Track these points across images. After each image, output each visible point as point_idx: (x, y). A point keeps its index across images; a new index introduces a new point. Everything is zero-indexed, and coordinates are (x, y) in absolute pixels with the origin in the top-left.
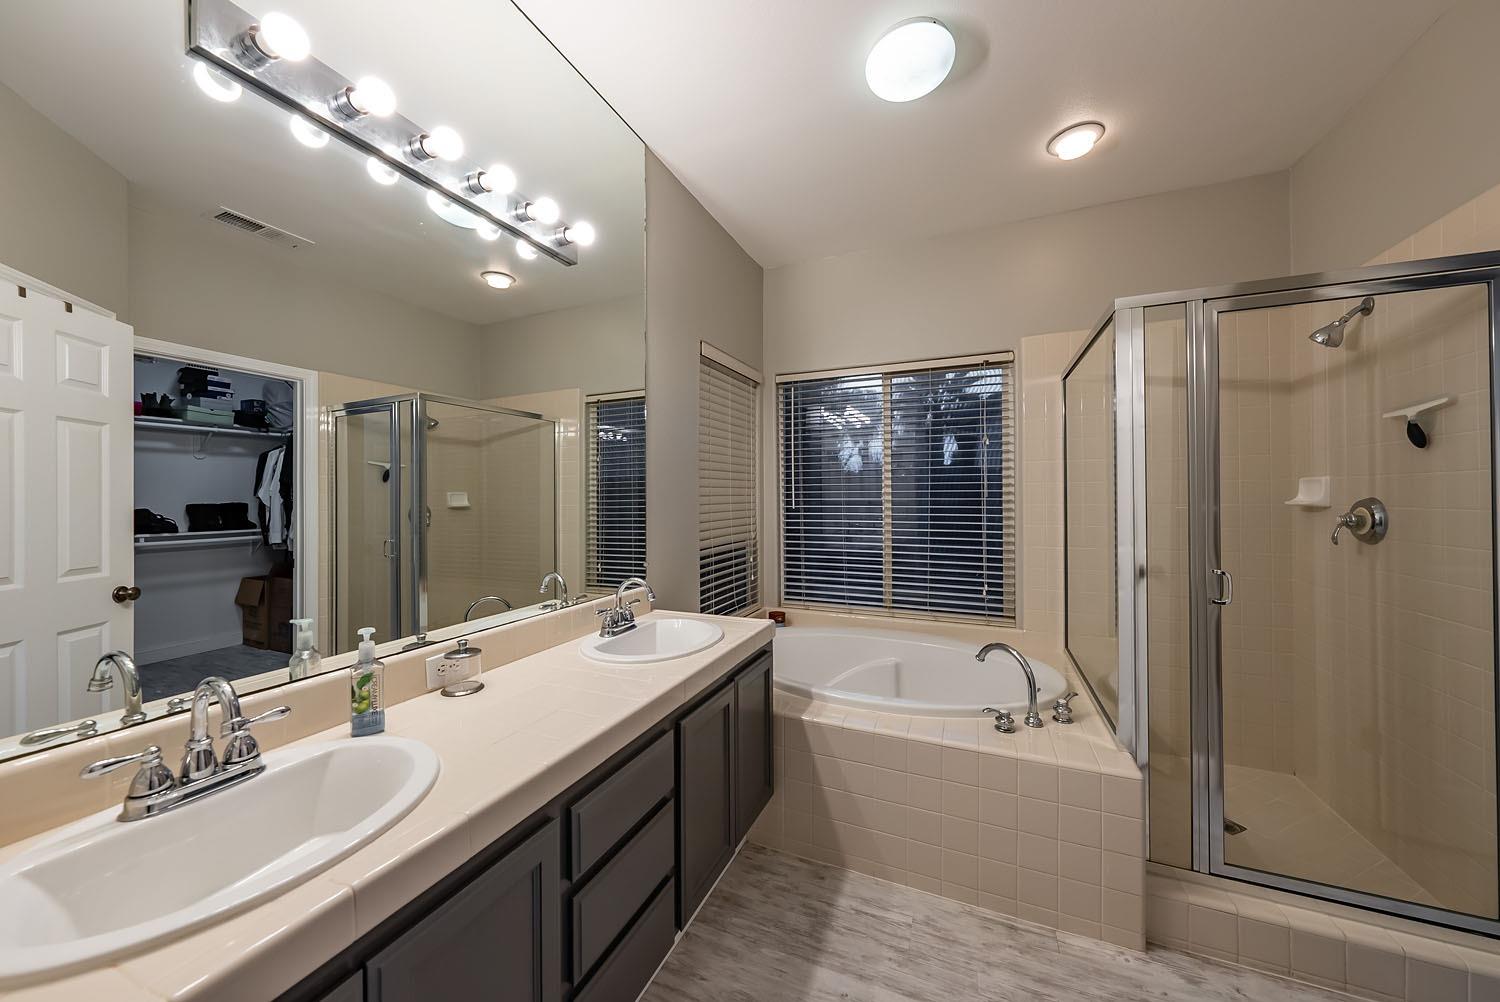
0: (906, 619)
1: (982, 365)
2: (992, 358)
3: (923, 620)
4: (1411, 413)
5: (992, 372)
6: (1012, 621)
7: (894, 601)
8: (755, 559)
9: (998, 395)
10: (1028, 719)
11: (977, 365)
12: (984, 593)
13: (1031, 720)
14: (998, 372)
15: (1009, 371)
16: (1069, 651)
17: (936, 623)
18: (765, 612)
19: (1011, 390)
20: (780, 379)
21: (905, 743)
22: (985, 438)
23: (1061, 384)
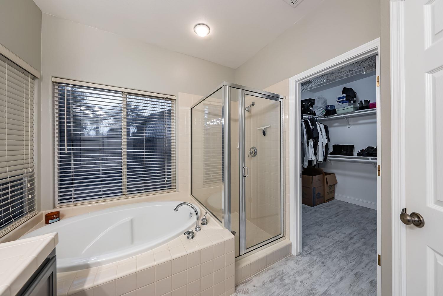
0: (134, 198)
1: (165, 98)
2: (169, 97)
3: (142, 197)
4: (263, 128)
5: (168, 102)
6: (175, 189)
7: (128, 191)
8: (32, 185)
9: (170, 110)
10: (196, 229)
11: (164, 98)
12: (166, 181)
13: (197, 229)
14: (170, 102)
15: (173, 103)
16: (192, 195)
17: (148, 197)
18: (42, 214)
19: (174, 109)
20: (55, 80)
21: (154, 268)
22: (166, 125)
23: (190, 111)
